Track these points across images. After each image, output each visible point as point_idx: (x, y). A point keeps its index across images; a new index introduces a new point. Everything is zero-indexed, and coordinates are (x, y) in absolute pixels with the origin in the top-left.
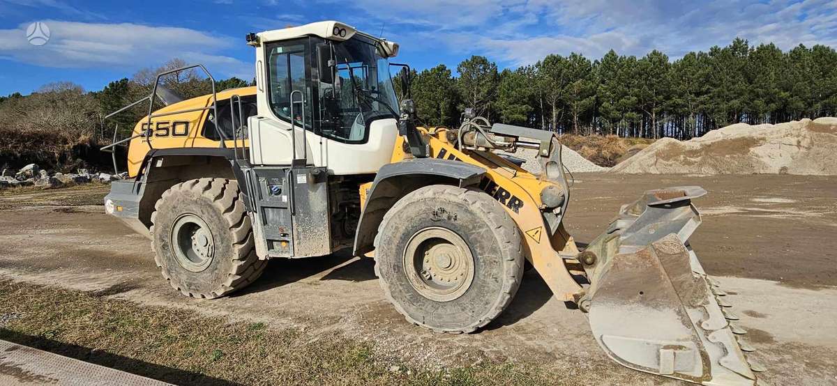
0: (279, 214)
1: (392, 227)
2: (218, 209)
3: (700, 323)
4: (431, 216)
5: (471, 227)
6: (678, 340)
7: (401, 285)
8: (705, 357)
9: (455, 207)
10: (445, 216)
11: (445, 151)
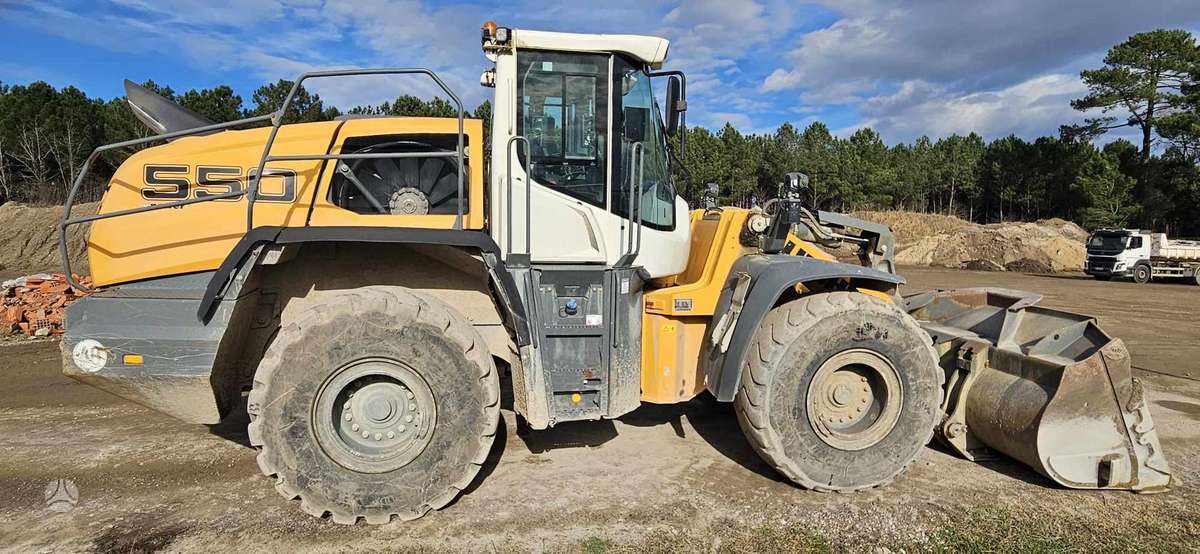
0: (576, 348)
1: (795, 354)
2: (458, 346)
3: (1134, 427)
4: (854, 335)
5: (904, 346)
6: (1113, 448)
7: (802, 435)
8: (1134, 461)
9: (884, 321)
10: (872, 334)
11: (793, 245)
